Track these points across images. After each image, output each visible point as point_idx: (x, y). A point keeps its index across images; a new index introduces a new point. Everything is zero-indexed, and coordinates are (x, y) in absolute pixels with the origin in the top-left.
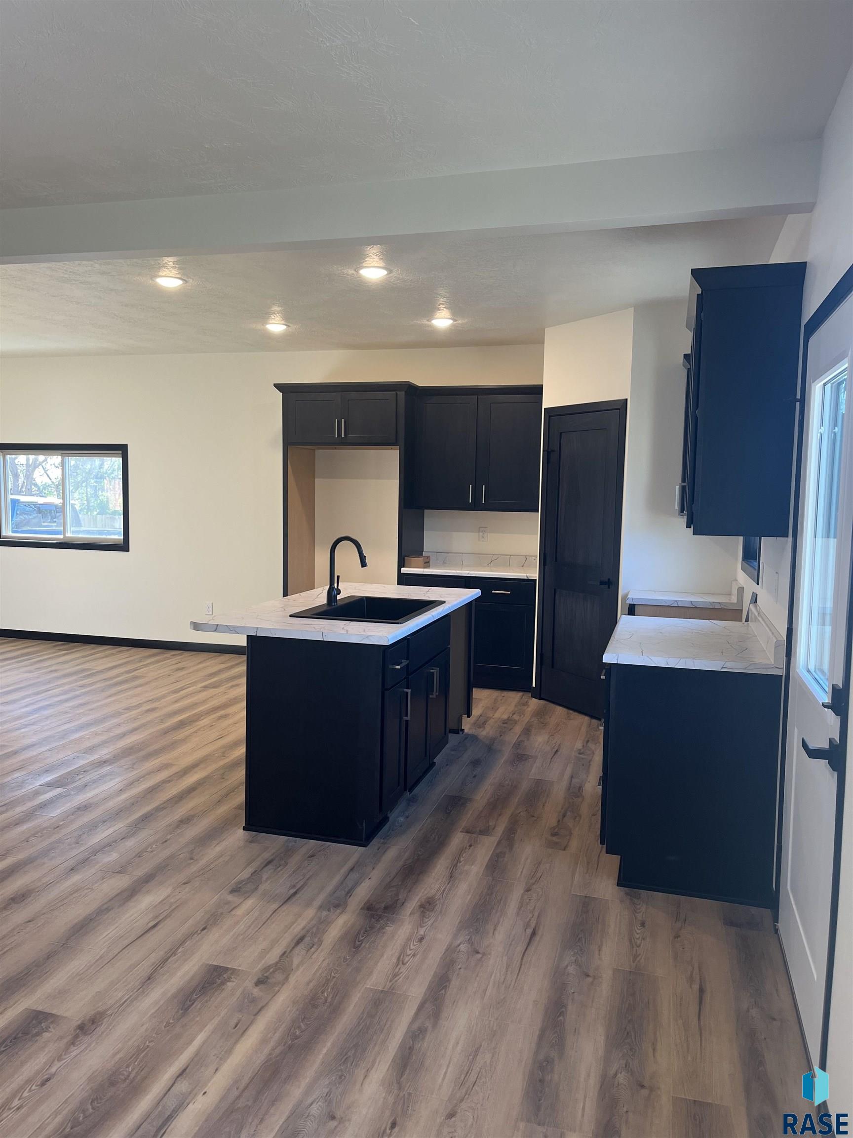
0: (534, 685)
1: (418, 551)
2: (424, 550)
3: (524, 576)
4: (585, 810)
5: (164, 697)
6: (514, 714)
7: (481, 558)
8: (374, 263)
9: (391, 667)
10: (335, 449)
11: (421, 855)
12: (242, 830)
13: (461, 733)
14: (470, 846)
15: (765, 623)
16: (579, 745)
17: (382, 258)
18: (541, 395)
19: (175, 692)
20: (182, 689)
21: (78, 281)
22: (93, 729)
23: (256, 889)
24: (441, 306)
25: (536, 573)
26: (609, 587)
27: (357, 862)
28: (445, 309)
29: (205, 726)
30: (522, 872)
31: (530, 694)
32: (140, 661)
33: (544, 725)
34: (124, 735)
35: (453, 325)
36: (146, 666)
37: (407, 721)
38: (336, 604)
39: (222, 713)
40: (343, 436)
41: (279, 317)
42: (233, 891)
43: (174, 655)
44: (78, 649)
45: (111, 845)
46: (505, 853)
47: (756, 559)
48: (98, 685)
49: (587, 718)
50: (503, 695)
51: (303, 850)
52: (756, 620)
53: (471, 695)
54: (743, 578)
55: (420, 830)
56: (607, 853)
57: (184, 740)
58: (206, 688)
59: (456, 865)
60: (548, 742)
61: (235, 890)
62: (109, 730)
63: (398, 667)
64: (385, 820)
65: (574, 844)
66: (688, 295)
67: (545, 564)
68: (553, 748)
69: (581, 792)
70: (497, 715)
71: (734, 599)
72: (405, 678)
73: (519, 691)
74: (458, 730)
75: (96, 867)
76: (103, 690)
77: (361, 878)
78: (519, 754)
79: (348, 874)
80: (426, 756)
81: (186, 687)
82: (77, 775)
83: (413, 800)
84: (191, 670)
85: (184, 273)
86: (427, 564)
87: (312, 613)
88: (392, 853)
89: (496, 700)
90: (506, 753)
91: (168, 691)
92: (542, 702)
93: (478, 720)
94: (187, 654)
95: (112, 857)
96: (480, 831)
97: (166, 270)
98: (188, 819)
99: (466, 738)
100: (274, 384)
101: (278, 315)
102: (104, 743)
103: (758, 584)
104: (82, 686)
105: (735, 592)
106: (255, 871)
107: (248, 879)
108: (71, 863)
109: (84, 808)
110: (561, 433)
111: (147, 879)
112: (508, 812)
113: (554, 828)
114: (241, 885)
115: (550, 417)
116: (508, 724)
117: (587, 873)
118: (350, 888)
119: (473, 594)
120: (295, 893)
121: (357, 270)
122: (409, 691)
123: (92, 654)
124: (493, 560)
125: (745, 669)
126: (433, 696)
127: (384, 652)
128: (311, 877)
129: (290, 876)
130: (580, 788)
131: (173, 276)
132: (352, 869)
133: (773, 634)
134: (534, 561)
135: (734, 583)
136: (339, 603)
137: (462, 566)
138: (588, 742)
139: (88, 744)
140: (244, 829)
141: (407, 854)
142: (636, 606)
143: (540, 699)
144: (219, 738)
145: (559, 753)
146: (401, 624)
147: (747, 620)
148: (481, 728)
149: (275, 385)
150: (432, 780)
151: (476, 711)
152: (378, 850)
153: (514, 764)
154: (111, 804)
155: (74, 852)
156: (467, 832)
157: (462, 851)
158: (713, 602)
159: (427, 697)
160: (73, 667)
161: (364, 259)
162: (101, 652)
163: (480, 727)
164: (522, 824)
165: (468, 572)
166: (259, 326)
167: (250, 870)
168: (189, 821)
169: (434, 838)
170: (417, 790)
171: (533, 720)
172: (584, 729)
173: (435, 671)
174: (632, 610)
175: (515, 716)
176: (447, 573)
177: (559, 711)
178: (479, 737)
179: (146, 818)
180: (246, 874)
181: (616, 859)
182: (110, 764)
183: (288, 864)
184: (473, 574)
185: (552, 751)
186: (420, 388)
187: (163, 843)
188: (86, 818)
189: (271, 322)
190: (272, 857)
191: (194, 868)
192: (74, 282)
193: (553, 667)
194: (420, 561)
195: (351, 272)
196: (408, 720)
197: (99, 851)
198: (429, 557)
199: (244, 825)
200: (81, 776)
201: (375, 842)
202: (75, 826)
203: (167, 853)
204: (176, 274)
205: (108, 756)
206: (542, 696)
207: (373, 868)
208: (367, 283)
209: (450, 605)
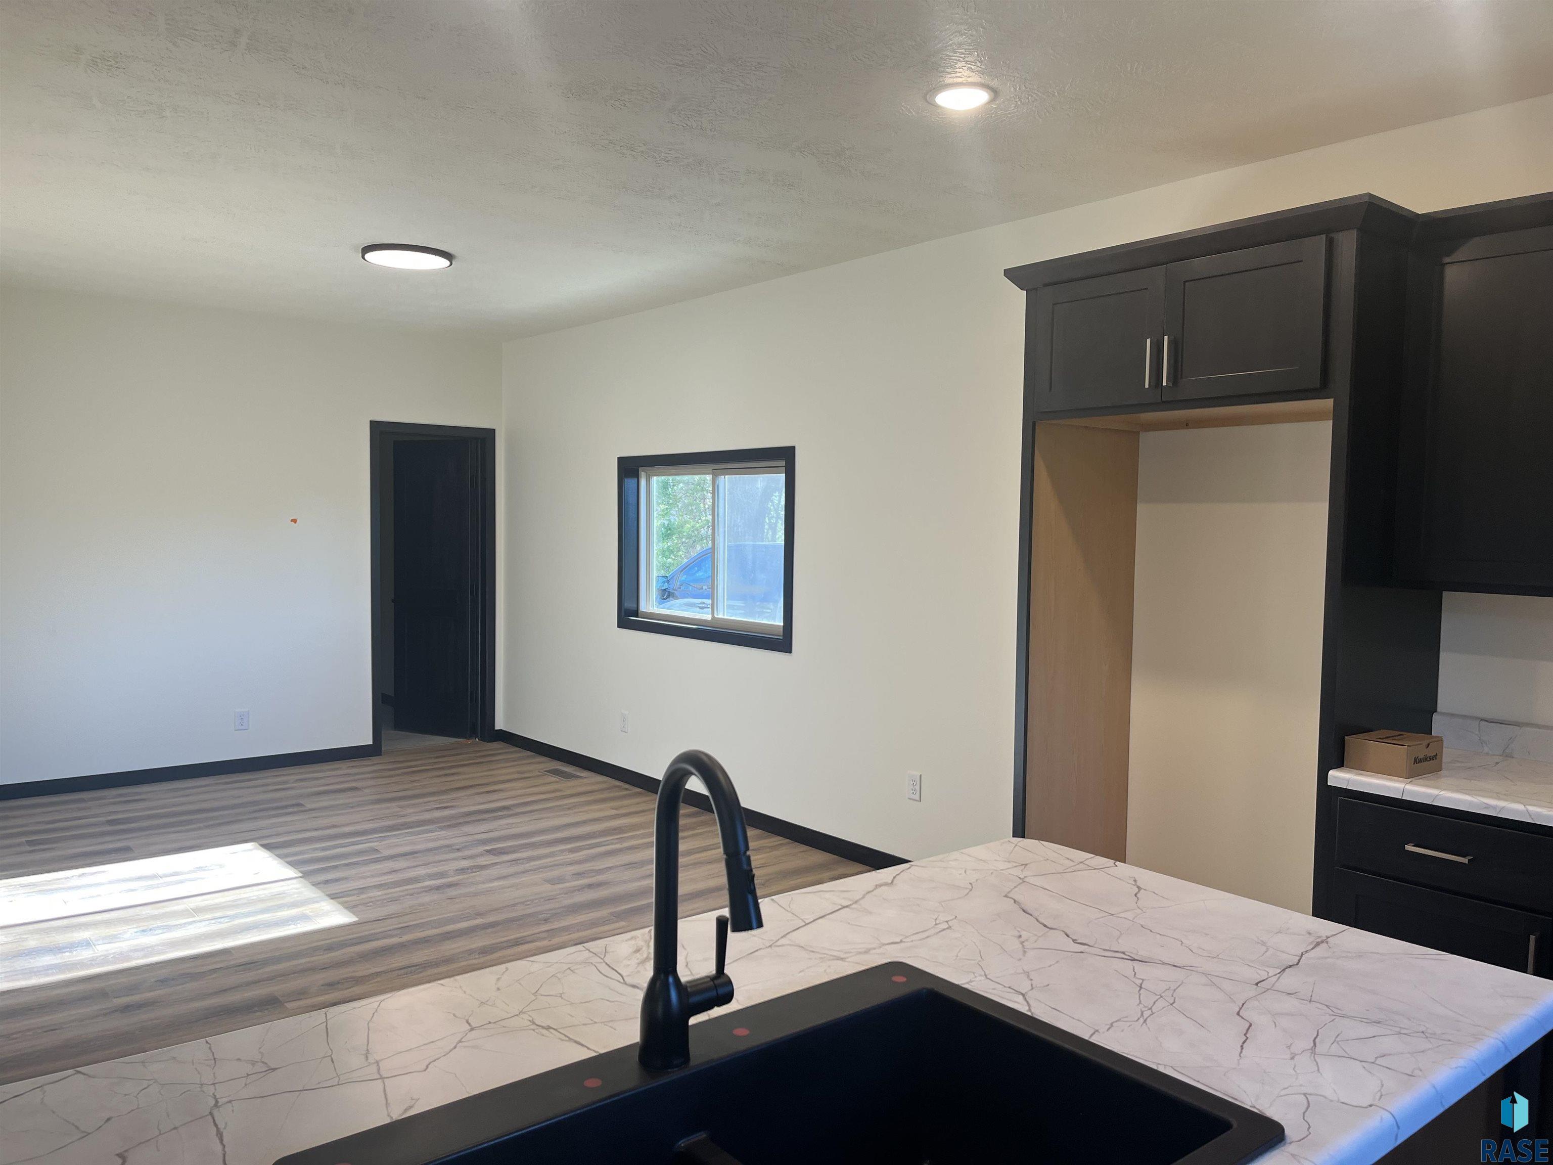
2: (1439, 710)
40: (1164, 384)
86: (1428, 765)
100: (1001, 269)
149: (1004, 272)
194: (1399, 752)
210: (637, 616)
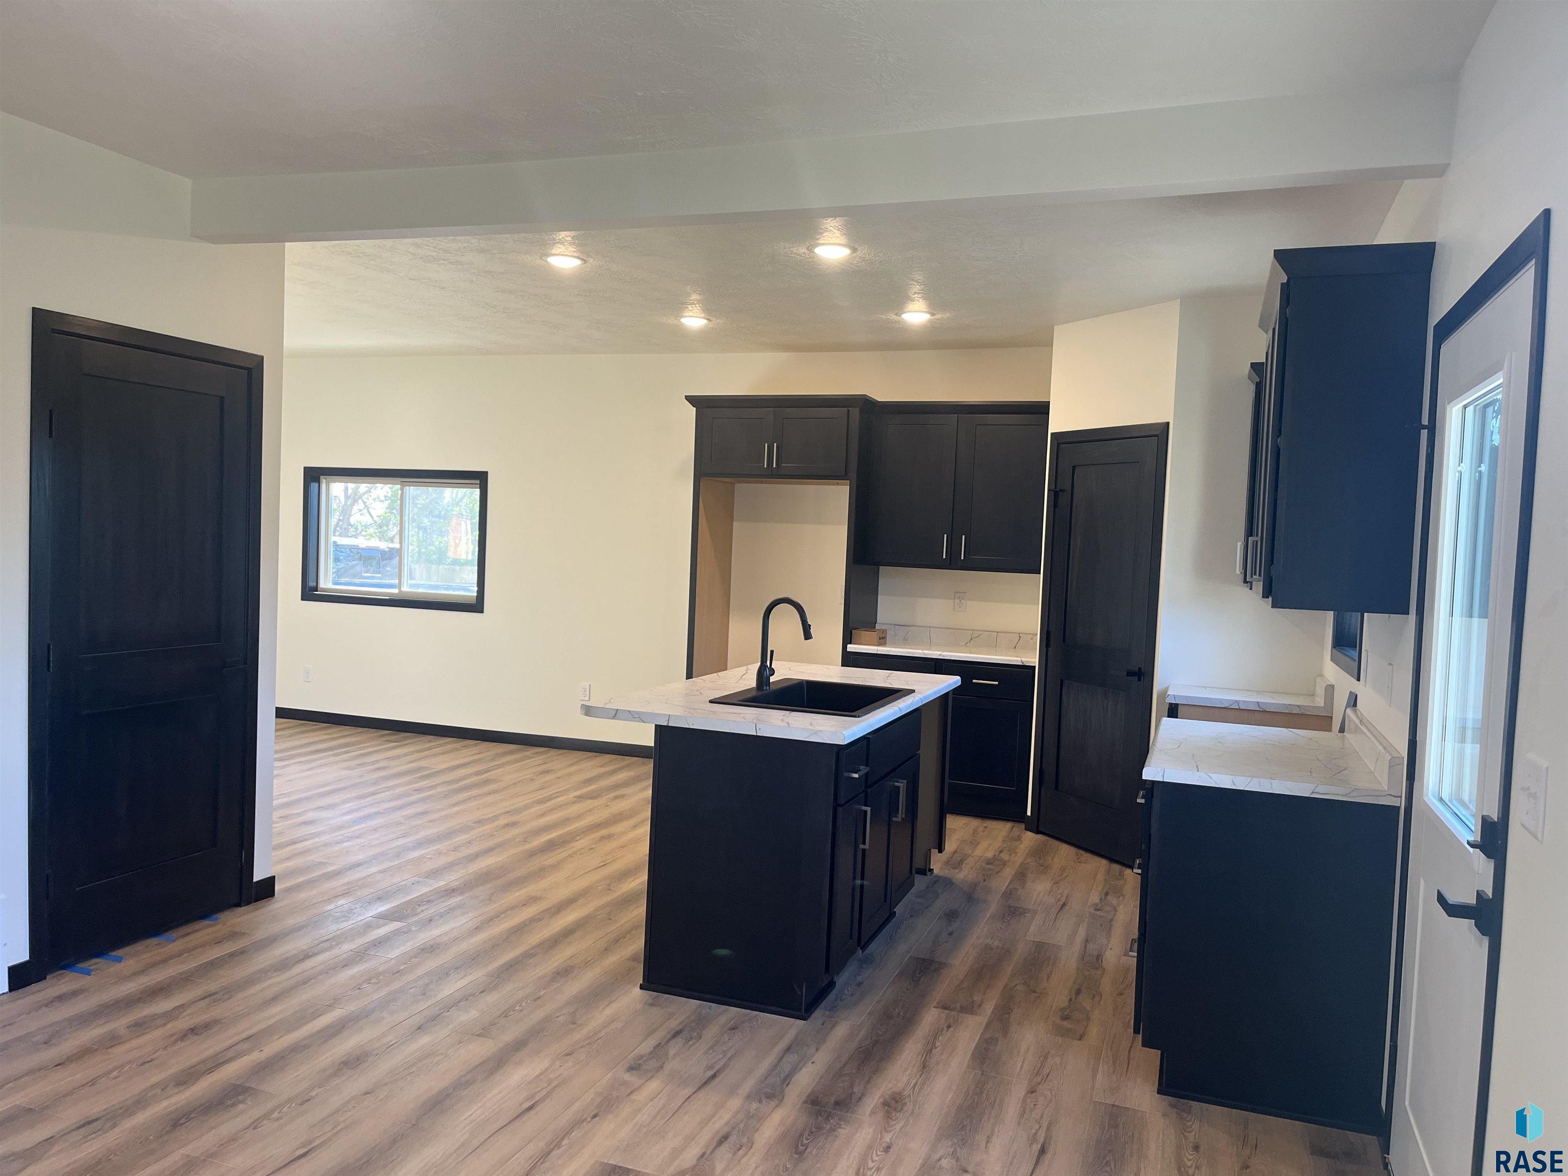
0: (1029, 813)
1: (870, 623)
2: (878, 622)
3: (1018, 661)
4: (1106, 985)
5: (527, 807)
6: (1001, 851)
7: (956, 635)
8: (834, 239)
9: (846, 774)
10: (762, 482)
11: (882, 1036)
12: (639, 989)
13: (929, 873)
14: (949, 1027)
15: (1372, 733)
16: (1095, 898)
17: (845, 232)
18: (1046, 416)
19: (540, 802)
20: (550, 799)
21: (448, 260)
22: (437, 847)
23: (661, 1067)
24: (916, 295)
25: (1036, 658)
26: (1139, 680)
27: (796, 1038)
28: (920, 300)
29: (582, 849)
30: (1022, 1066)
31: (1023, 826)
32: (493, 759)
33: (1044, 869)
34: (477, 856)
35: (930, 321)
36: (499, 766)
37: (864, 851)
38: (768, 688)
39: (604, 832)
40: (774, 466)
41: (699, 308)
42: (631, 1069)
43: (537, 753)
44: (411, 741)
45: (467, 999)
46: (997, 1039)
47: (1356, 647)
48: (439, 789)
49: (1104, 862)
50: (985, 825)
51: (723, 1019)
52: (1357, 730)
53: (944, 825)
54: (1332, 672)
55: (878, 1002)
56: (1143, 1045)
57: (556, 867)
58: (581, 798)
59: (930, 1051)
60: (1050, 892)
61: (633, 1068)
62: (456, 849)
63: (856, 776)
64: (831, 985)
65: (1094, 1031)
66: (1266, 284)
67: (1048, 646)
68: (1059, 900)
69: (1100, 962)
70: (978, 852)
71: (1320, 701)
72: (863, 791)
73: (1008, 820)
74: (925, 870)
75: (450, 1027)
76: (446, 796)
77: (800, 1061)
78: (1011, 907)
79: (783, 1056)
80: (885, 901)
81: (555, 796)
82: (419, 905)
83: (867, 961)
84: (559, 774)
85: (584, 251)
86: (882, 641)
87: (738, 700)
88: (841, 1030)
89: (975, 832)
90: (993, 906)
91: (532, 800)
92: (1039, 836)
93: (951, 858)
94: (553, 752)
95: (469, 1016)
96: (961, 1008)
97: (561, 246)
98: (566, 971)
99: (935, 883)
100: (686, 396)
101: (697, 305)
102: (450, 866)
103: (1359, 680)
104: (418, 790)
105: (1320, 691)
106: (658, 1045)
107: (651, 1053)
108: (417, 1020)
109: (430, 949)
110: (1074, 467)
111: (518, 1046)
112: (1000, 985)
113: (1064, 1009)
114: (640, 1062)
115: (1058, 444)
116: (994, 865)
117: (1114, 1072)
118: (786, 1073)
119: (951, 682)
120: (714, 1076)
121: (810, 249)
122: (868, 809)
123: (430, 748)
124: (973, 638)
125: (1345, 795)
126: (898, 819)
127: (838, 754)
128: (732, 1056)
129: (706, 1053)
130: (1099, 957)
131: (570, 254)
132: (788, 1049)
133: (1385, 748)
134: (1031, 641)
135: (1319, 680)
136: (773, 687)
137: (930, 645)
138: (1107, 894)
139: (430, 866)
140: (642, 987)
141: (862, 1033)
142: (1179, 706)
143: (1038, 832)
144: (601, 866)
145: (1067, 908)
146: (859, 717)
147: (1342, 730)
148: (956, 868)
149: (687, 398)
150: (892, 934)
151: (950, 845)
152: (823, 1024)
153: (1005, 920)
154: (464, 946)
155: (422, 1006)
156: (945, 1008)
157: (936, 1034)
158: (1290, 705)
159: (890, 820)
160: (407, 763)
161: (821, 233)
162: (440, 745)
163: (954, 868)
164: (1020, 1002)
165: (939, 653)
166: (671, 320)
167: (651, 1043)
168: (567, 973)
169: (899, 1014)
170: (872, 947)
171: (1029, 860)
172: (1100, 877)
173: (902, 785)
174: (1173, 711)
175: (1002, 855)
176: (909, 653)
177: (1064, 852)
178: (954, 881)
179: (511, 968)
180: (647, 1046)
181: (1156, 1054)
182: (461, 894)
183: (703, 1037)
184: (947, 656)
185: (1057, 904)
186: (881, 404)
187: (535, 1000)
188: (432, 963)
189: (686, 314)
190: (680, 1027)
191: (578, 1036)
192: (442, 262)
193: (1056, 788)
194: (873, 635)
195: (802, 250)
196: (865, 849)
197: (453, 1006)
198: (886, 630)
199: (641, 982)
200: (423, 908)
201: (818, 1013)
202: (420, 971)
203: (540, 1014)
204: (574, 252)
205: (457, 883)
206: (1041, 829)
207: (817, 1049)
208: (821, 265)
209: (921, 696)
210: (317, 591)
